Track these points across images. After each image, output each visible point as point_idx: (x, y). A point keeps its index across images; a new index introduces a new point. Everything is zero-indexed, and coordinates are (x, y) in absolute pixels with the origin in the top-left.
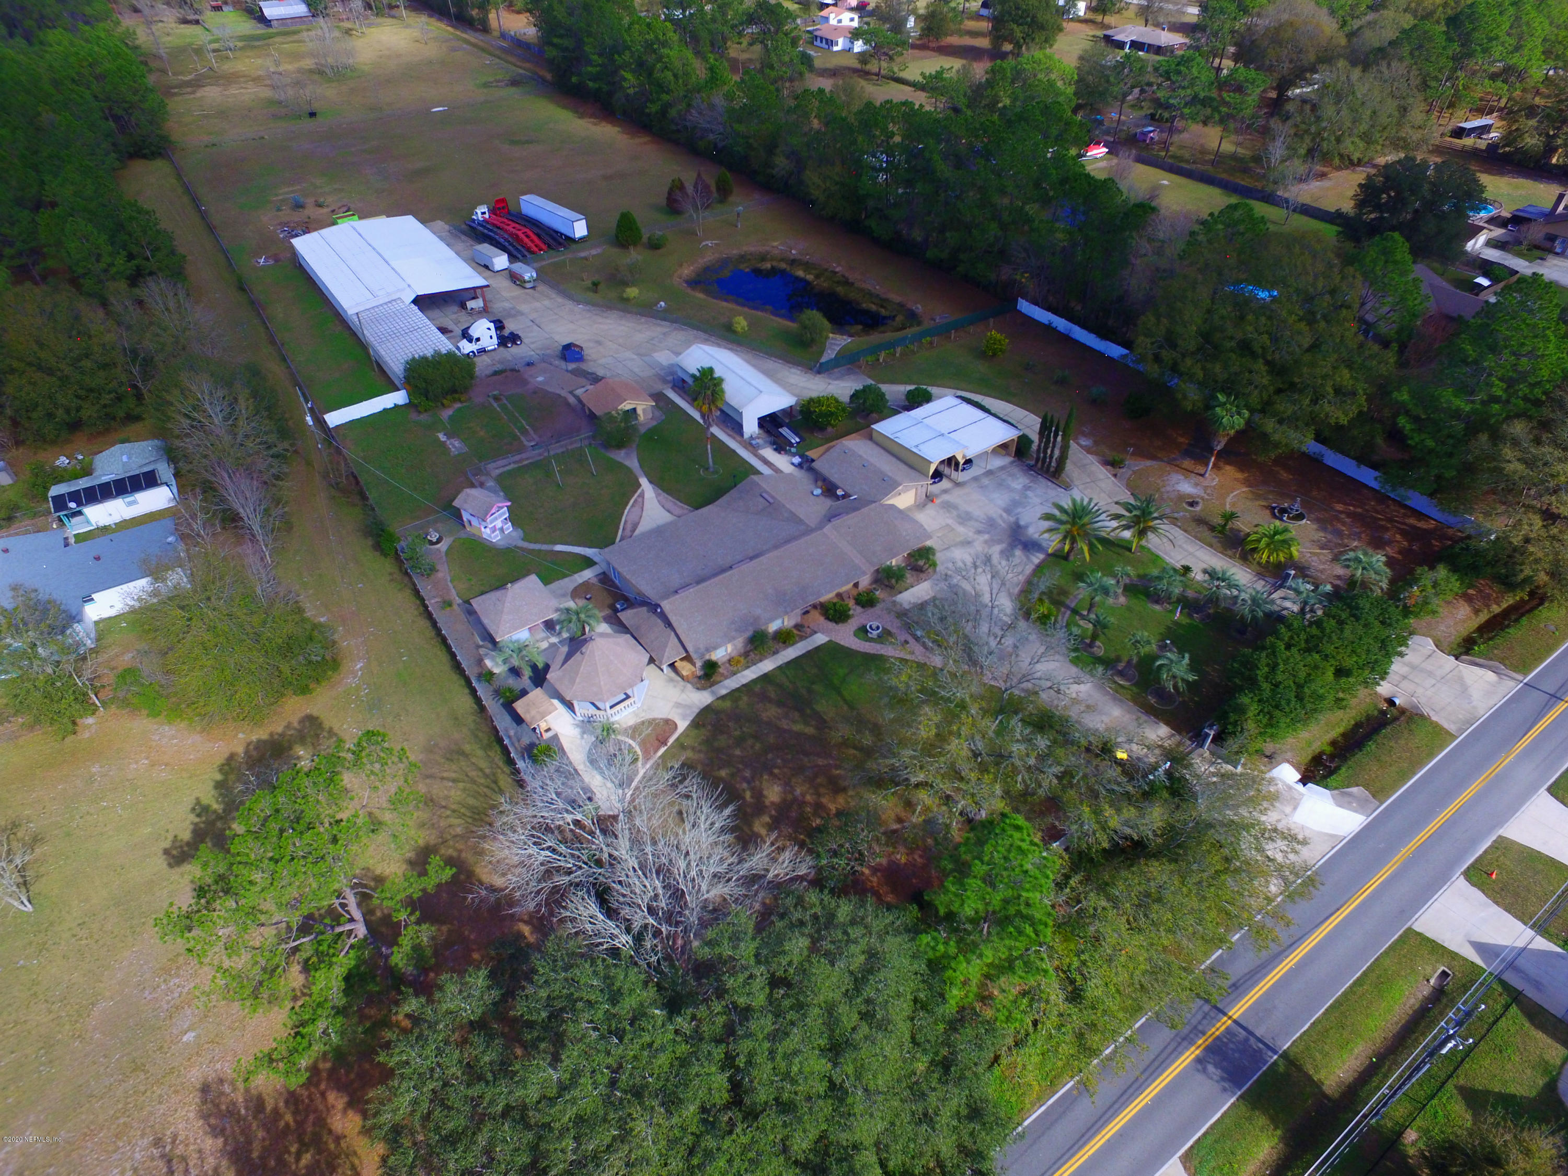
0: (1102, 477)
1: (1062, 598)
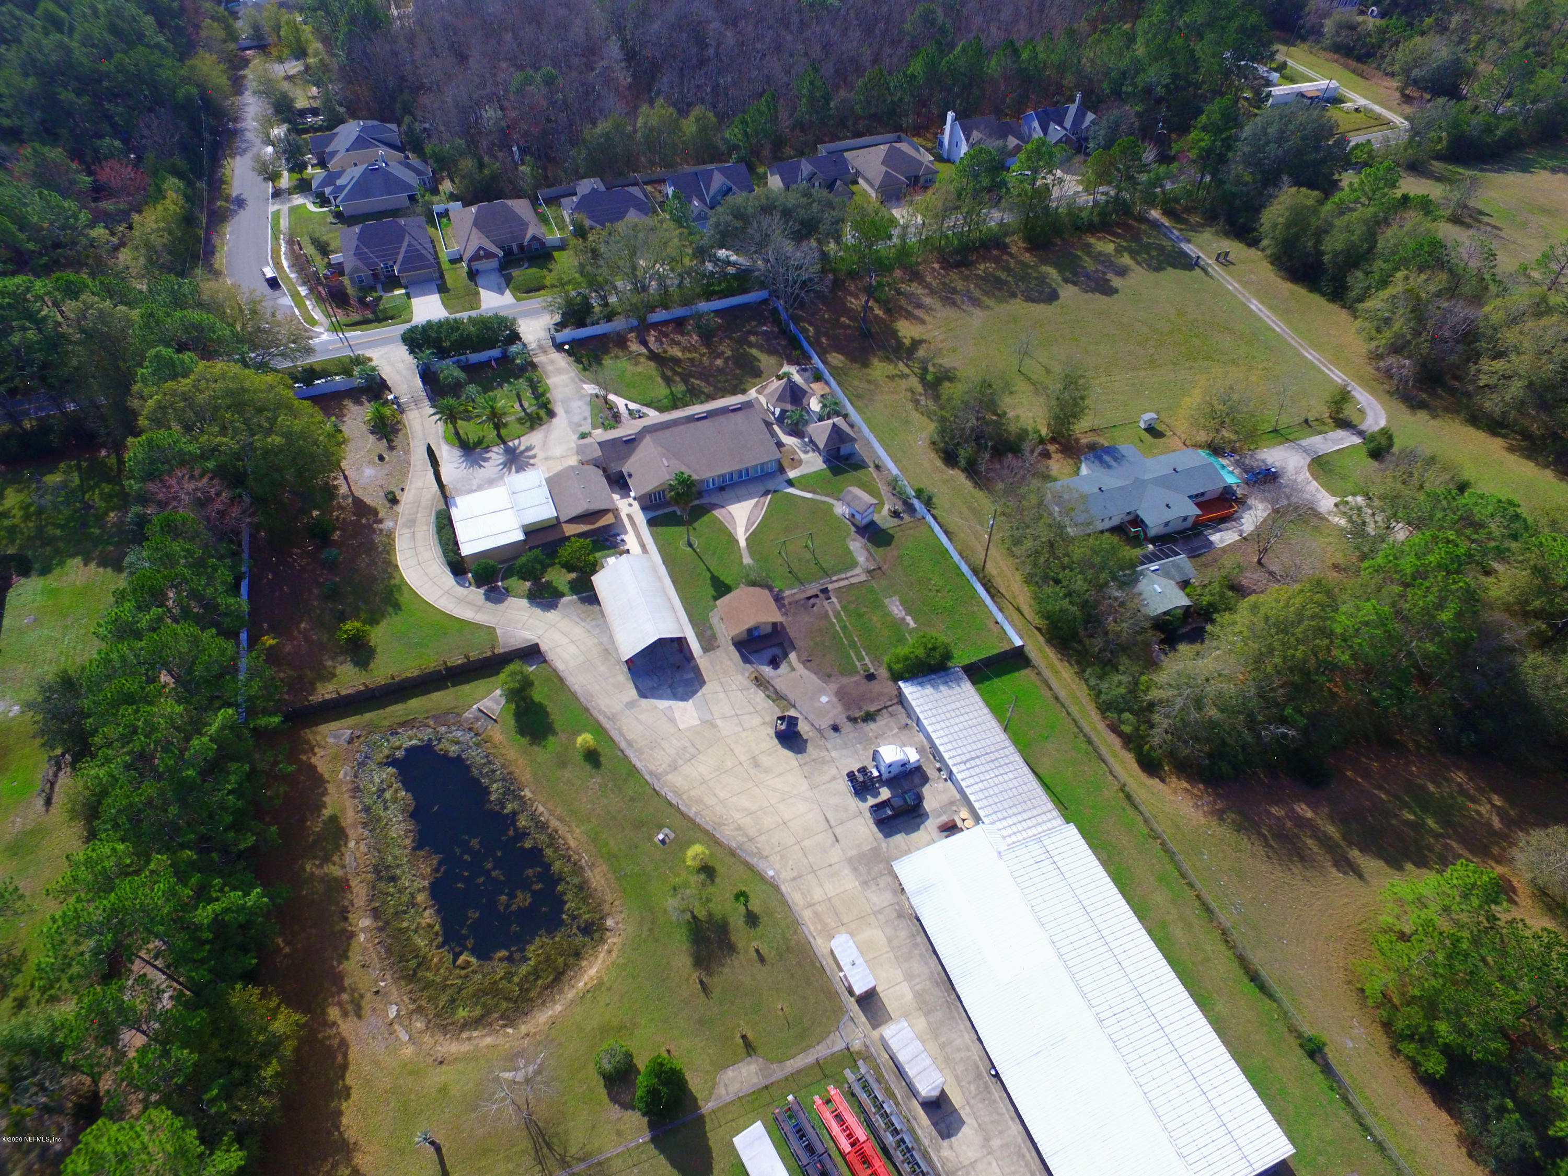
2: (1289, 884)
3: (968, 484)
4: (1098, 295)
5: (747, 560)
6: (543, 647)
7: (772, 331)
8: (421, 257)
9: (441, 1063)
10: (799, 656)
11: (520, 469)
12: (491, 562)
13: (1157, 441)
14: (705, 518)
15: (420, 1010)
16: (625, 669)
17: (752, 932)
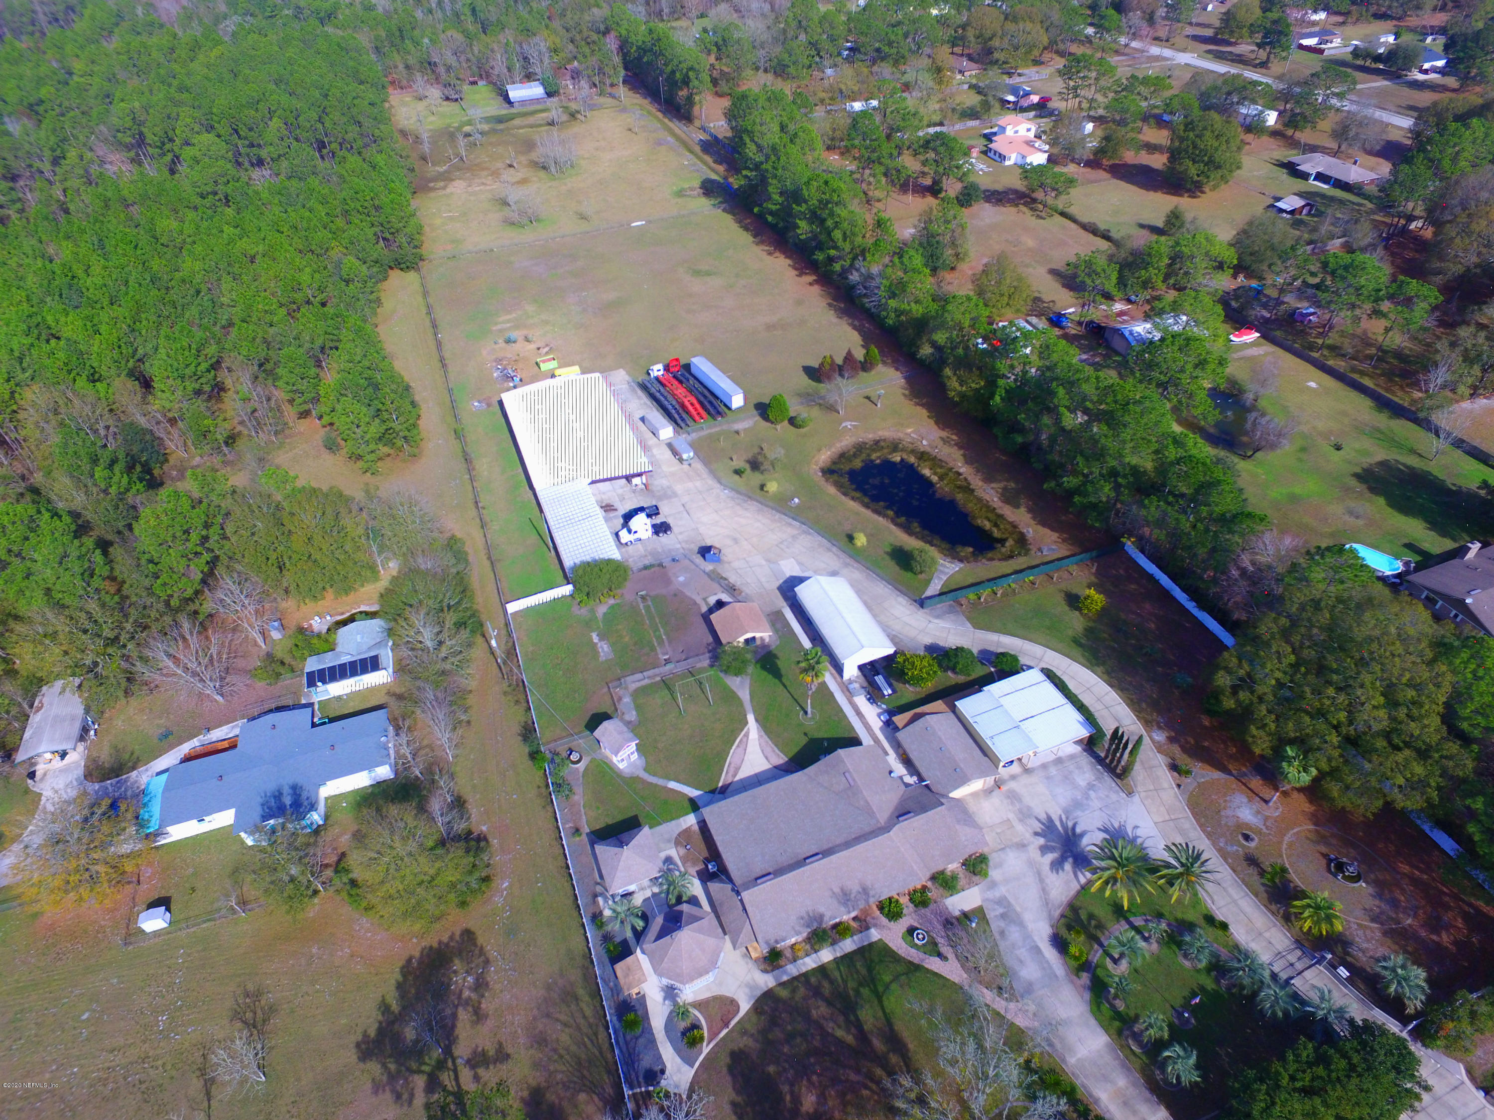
0: (1166, 785)
1: (1099, 934)
10: (699, 610)
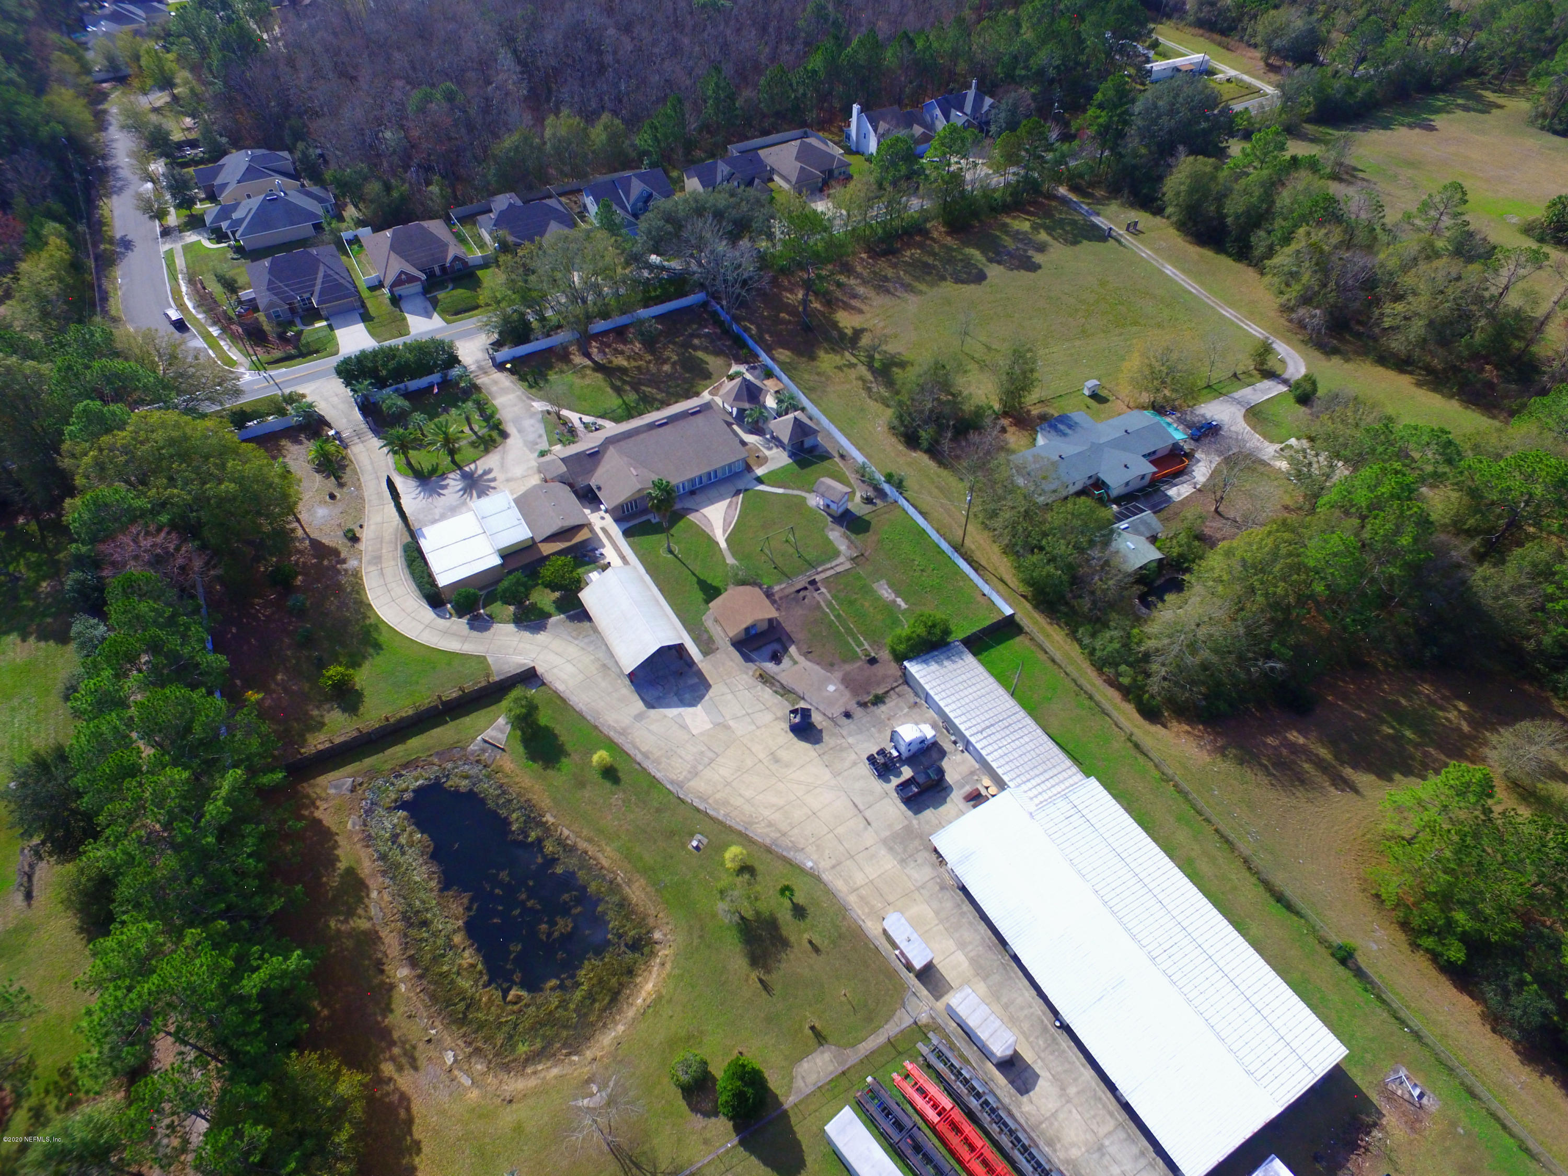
2: (1295, 808)
3: (932, 464)
4: (1023, 272)
5: (730, 560)
6: (540, 670)
7: (715, 333)
8: (338, 286)
9: (510, 1101)
10: (799, 649)
11: (482, 493)
12: (472, 590)
13: (1102, 406)
14: (681, 524)
15: (478, 1051)
16: (628, 682)
17: (802, 925)
